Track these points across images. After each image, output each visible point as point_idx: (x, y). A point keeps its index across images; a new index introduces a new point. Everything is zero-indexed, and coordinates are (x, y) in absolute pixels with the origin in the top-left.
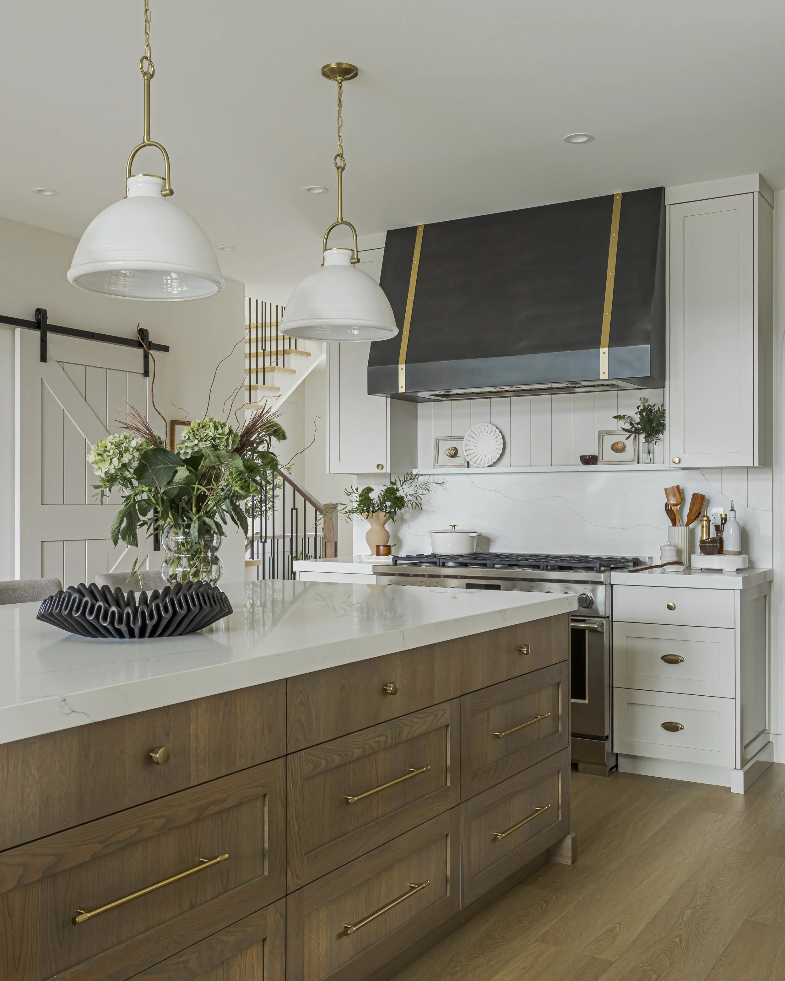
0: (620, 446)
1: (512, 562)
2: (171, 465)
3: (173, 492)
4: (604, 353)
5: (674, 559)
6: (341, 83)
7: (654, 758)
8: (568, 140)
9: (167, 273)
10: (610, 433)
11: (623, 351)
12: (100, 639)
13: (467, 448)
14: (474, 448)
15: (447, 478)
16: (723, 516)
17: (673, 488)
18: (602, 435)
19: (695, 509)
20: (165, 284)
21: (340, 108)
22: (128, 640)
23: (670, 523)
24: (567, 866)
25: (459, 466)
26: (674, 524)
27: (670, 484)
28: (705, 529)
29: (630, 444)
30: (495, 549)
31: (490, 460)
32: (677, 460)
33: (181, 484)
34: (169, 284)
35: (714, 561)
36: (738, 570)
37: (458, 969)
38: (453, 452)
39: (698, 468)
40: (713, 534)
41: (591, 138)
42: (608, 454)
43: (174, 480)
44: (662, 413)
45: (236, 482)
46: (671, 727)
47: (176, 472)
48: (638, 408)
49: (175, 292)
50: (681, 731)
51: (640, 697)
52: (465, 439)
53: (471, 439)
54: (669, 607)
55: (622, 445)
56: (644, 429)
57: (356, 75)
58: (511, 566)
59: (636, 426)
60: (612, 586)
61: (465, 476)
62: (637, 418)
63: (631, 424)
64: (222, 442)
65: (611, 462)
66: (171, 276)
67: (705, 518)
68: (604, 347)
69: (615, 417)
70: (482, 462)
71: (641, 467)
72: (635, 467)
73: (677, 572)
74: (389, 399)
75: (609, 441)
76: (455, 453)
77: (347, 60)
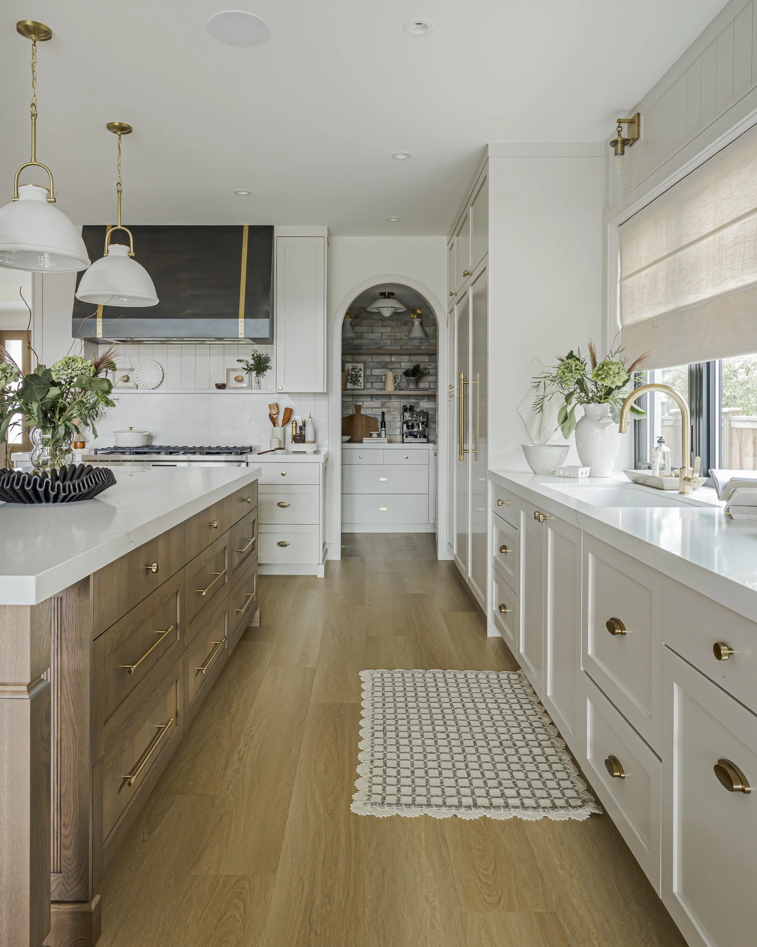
0: (240, 378)
1: (172, 450)
2: (43, 386)
3: (48, 405)
4: (241, 322)
5: (278, 446)
6: (120, 136)
7: (272, 564)
8: (236, 192)
9: (41, 254)
10: (234, 370)
11: (252, 321)
12: (23, 504)
13: (137, 376)
14: (141, 376)
15: (121, 396)
16: (304, 421)
17: (274, 404)
18: (228, 371)
19: (287, 417)
20: (39, 261)
21: (120, 151)
22: (37, 504)
23: (272, 425)
24: (258, 627)
25: (131, 388)
26: (275, 426)
27: (272, 402)
28: (294, 429)
29: (246, 377)
30: (156, 443)
31: (153, 385)
32: (280, 388)
33: (52, 399)
34: (42, 261)
35: (300, 447)
36: (314, 452)
37: (236, 688)
38: (125, 379)
39: (287, 393)
40: (298, 432)
41: (249, 193)
42: (233, 383)
43: (47, 396)
44: (267, 360)
45: (102, 398)
46: (282, 544)
47: (48, 391)
48: (253, 355)
49: (46, 267)
50: (288, 546)
51: (262, 529)
52: (135, 370)
53: (139, 370)
54: (283, 474)
55: (241, 378)
56: (256, 369)
57: (130, 132)
58: (171, 453)
59: (251, 366)
60: (248, 463)
61: (134, 395)
62: (252, 362)
63: (247, 365)
64: (86, 372)
65: (235, 388)
66: (44, 256)
67: (294, 422)
68: (241, 318)
69: (238, 361)
70: (148, 385)
71: (253, 391)
72: (249, 391)
73: (282, 454)
74: (83, 341)
75: (233, 375)
76: (127, 380)
77: (126, 122)
